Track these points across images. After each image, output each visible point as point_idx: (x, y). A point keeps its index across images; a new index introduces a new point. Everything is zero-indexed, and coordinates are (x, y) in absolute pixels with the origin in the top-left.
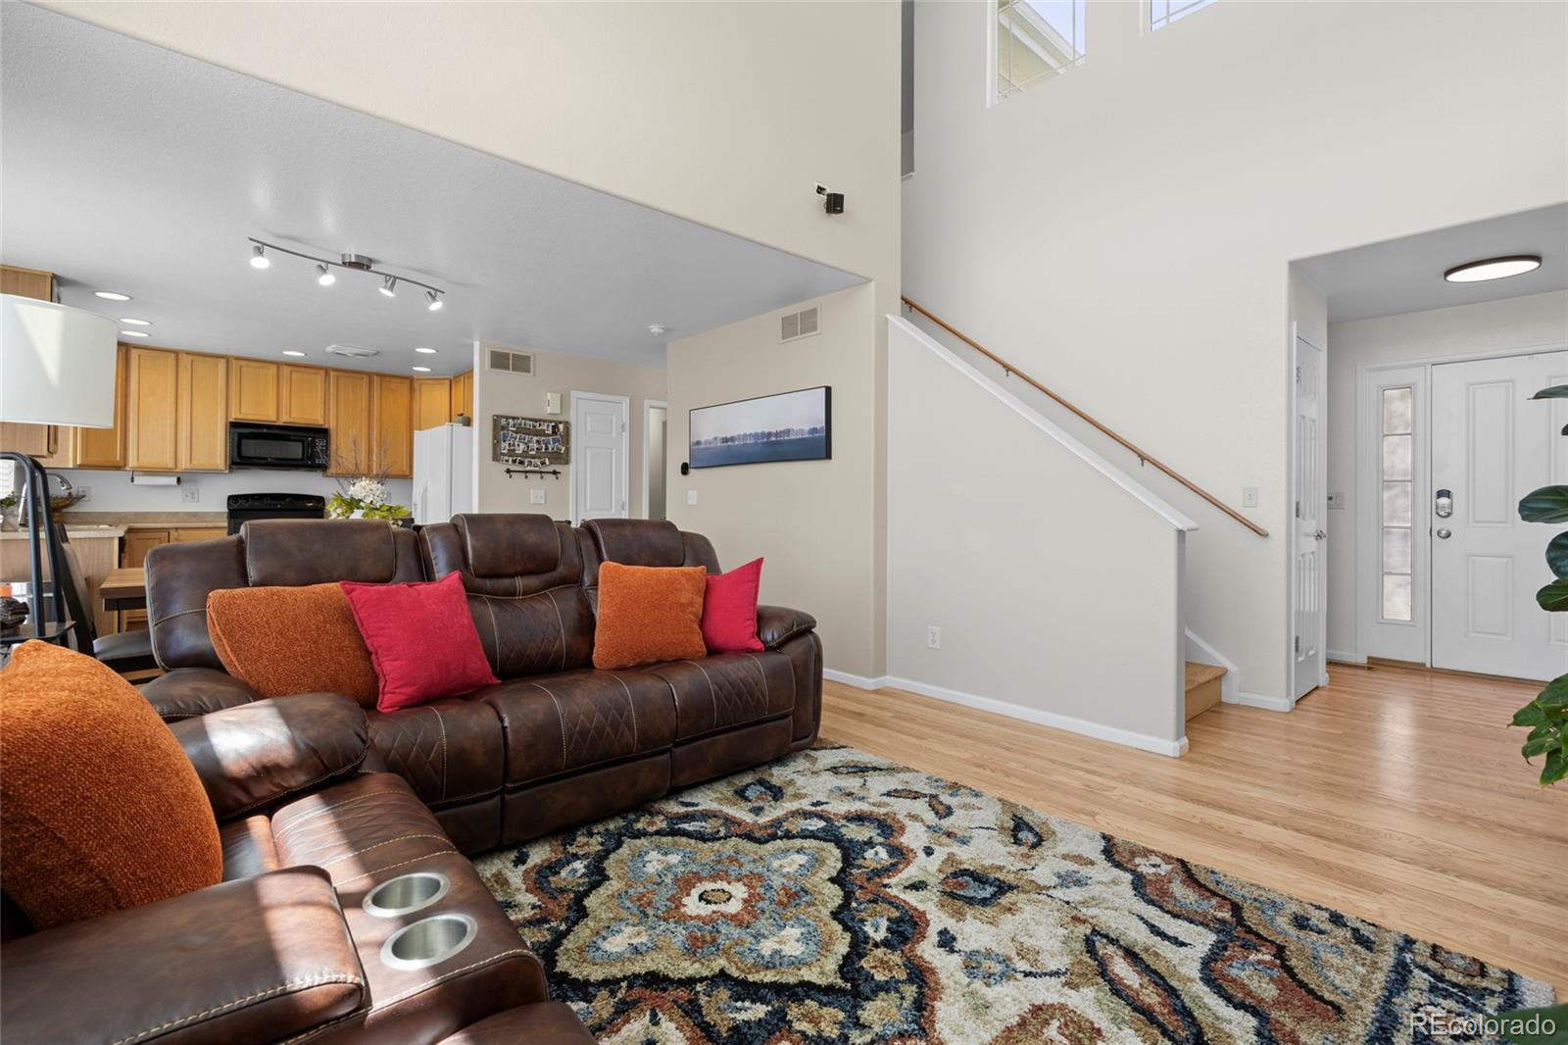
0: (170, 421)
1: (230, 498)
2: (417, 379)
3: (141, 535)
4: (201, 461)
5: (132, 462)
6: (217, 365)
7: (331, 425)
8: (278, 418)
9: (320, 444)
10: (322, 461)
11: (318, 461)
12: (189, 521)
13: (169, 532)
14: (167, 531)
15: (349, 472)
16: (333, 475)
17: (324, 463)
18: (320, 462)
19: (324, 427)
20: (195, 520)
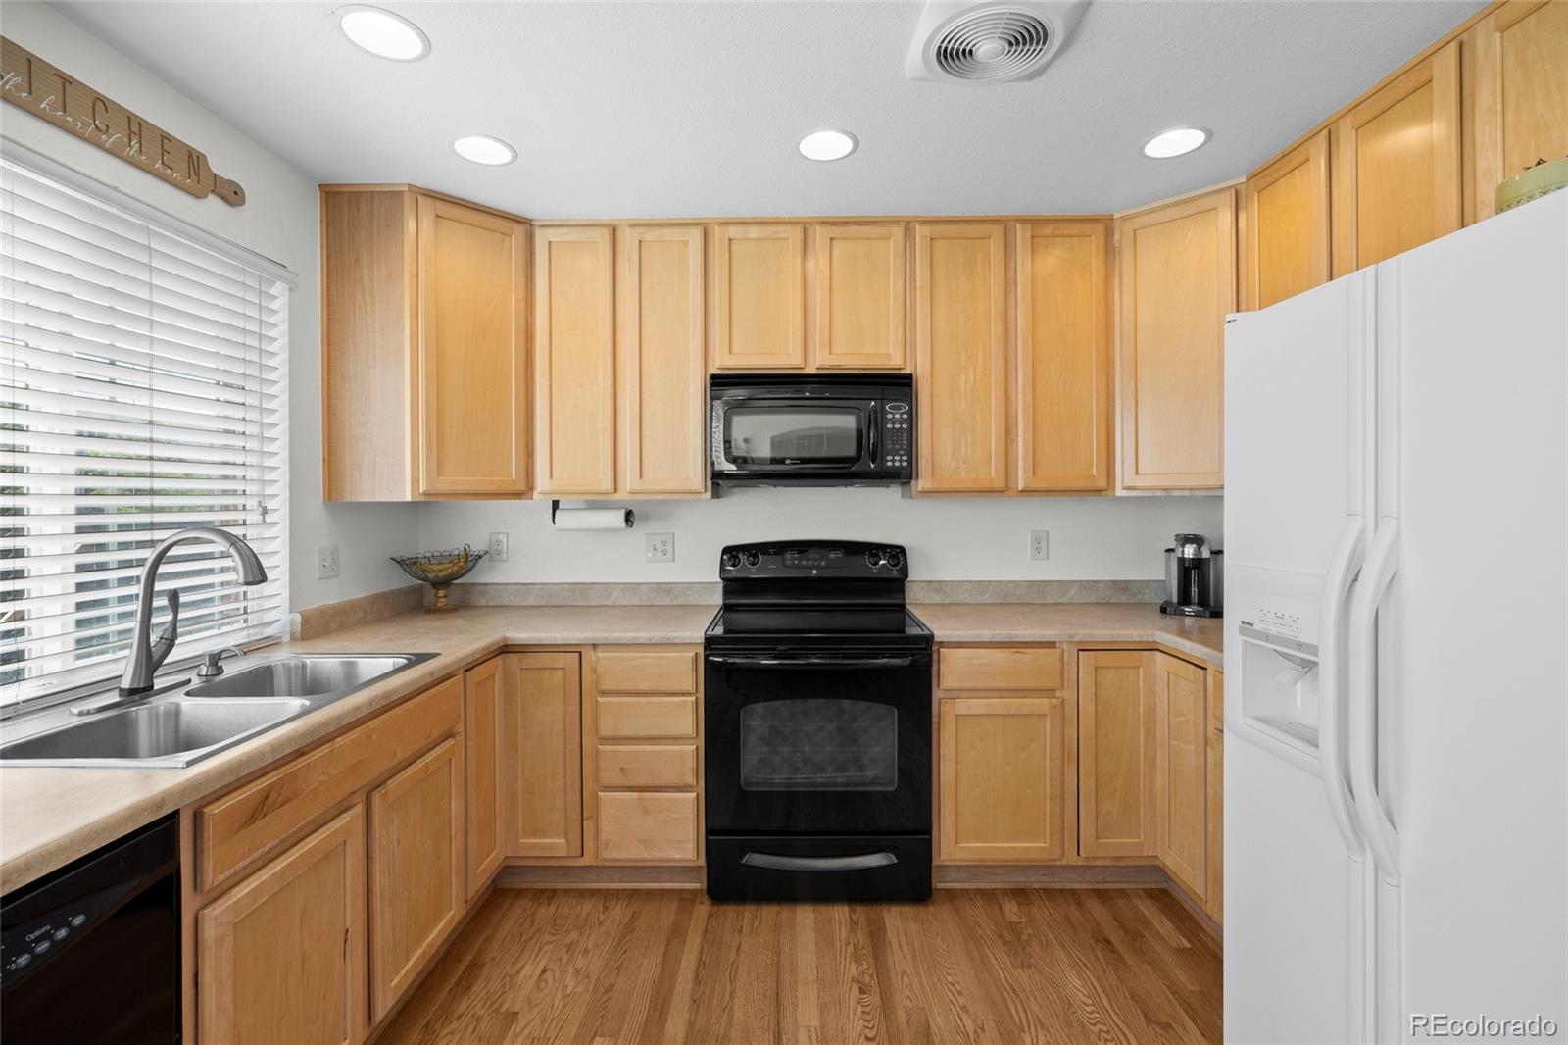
0: (603, 385)
1: (732, 553)
2: (1124, 219)
3: (532, 660)
5: (541, 482)
6: (685, 244)
7: (919, 366)
8: (807, 358)
9: (895, 414)
10: (901, 461)
11: (893, 461)
12: (657, 602)
13: (581, 653)
14: (578, 650)
15: (961, 486)
16: (925, 493)
17: (905, 464)
18: (897, 464)
19: (902, 372)
20: (667, 601)
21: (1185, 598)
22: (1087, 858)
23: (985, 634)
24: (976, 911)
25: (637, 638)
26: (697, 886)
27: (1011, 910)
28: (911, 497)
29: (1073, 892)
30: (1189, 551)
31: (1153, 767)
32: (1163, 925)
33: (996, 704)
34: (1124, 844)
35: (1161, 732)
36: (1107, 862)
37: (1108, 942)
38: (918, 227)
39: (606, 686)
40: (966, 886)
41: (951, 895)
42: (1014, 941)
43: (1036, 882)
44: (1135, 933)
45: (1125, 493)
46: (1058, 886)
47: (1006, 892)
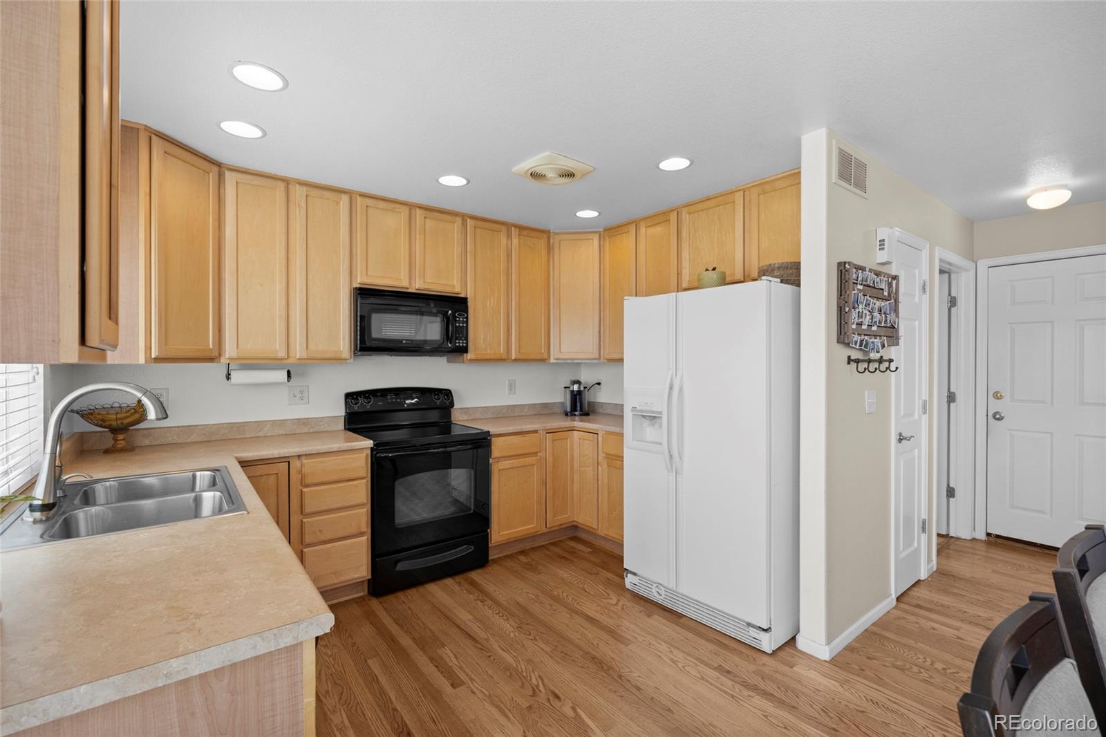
0: (279, 287)
1: (349, 396)
2: (555, 234)
4: (320, 346)
5: (230, 350)
6: (338, 203)
7: (470, 294)
8: (410, 283)
9: (459, 320)
10: (463, 343)
11: (459, 343)
12: (298, 431)
13: (289, 462)
14: (287, 460)
15: (488, 357)
16: (471, 361)
17: (465, 345)
18: (461, 345)
19: (460, 296)
20: (306, 430)
21: (574, 408)
22: (549, 528)
23: (511, 429)
24: (509, 563)
25: (331, 448)
26: (362, 594)
27: (522, 558)
28: (463, 362)
29: (542, 546)
30: (576, 387)
31: (573, 482)
32: (580, 547)
33: (515, 462)
34: (564, 518)
35: (576, 465)
36: (557, 528)
37: (564, 557)
38: (468, 220)
39: (308, 481)
40: (501, 555)
41: (495, 561)
42: (531, 567)
43: (527, 546)
44: (573, 552)
45: (555, 361)
46: (537, 545)
47: (517, 553)
